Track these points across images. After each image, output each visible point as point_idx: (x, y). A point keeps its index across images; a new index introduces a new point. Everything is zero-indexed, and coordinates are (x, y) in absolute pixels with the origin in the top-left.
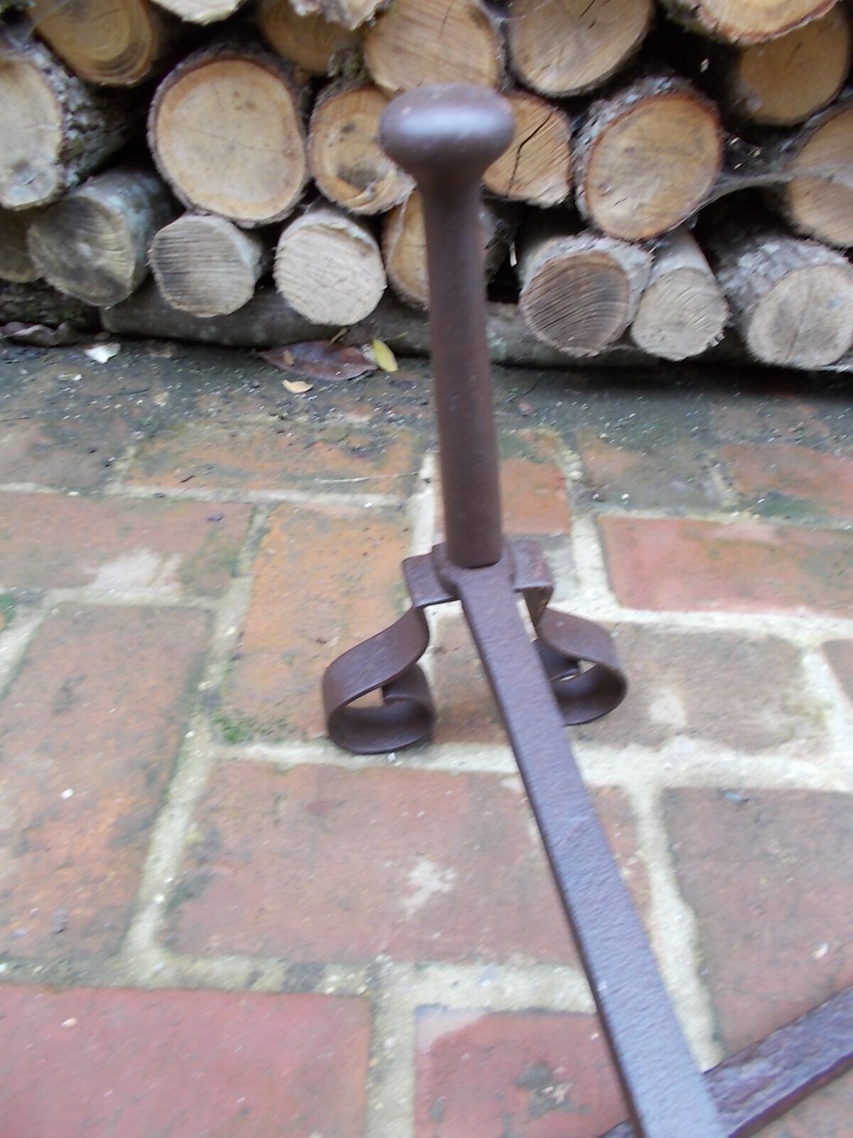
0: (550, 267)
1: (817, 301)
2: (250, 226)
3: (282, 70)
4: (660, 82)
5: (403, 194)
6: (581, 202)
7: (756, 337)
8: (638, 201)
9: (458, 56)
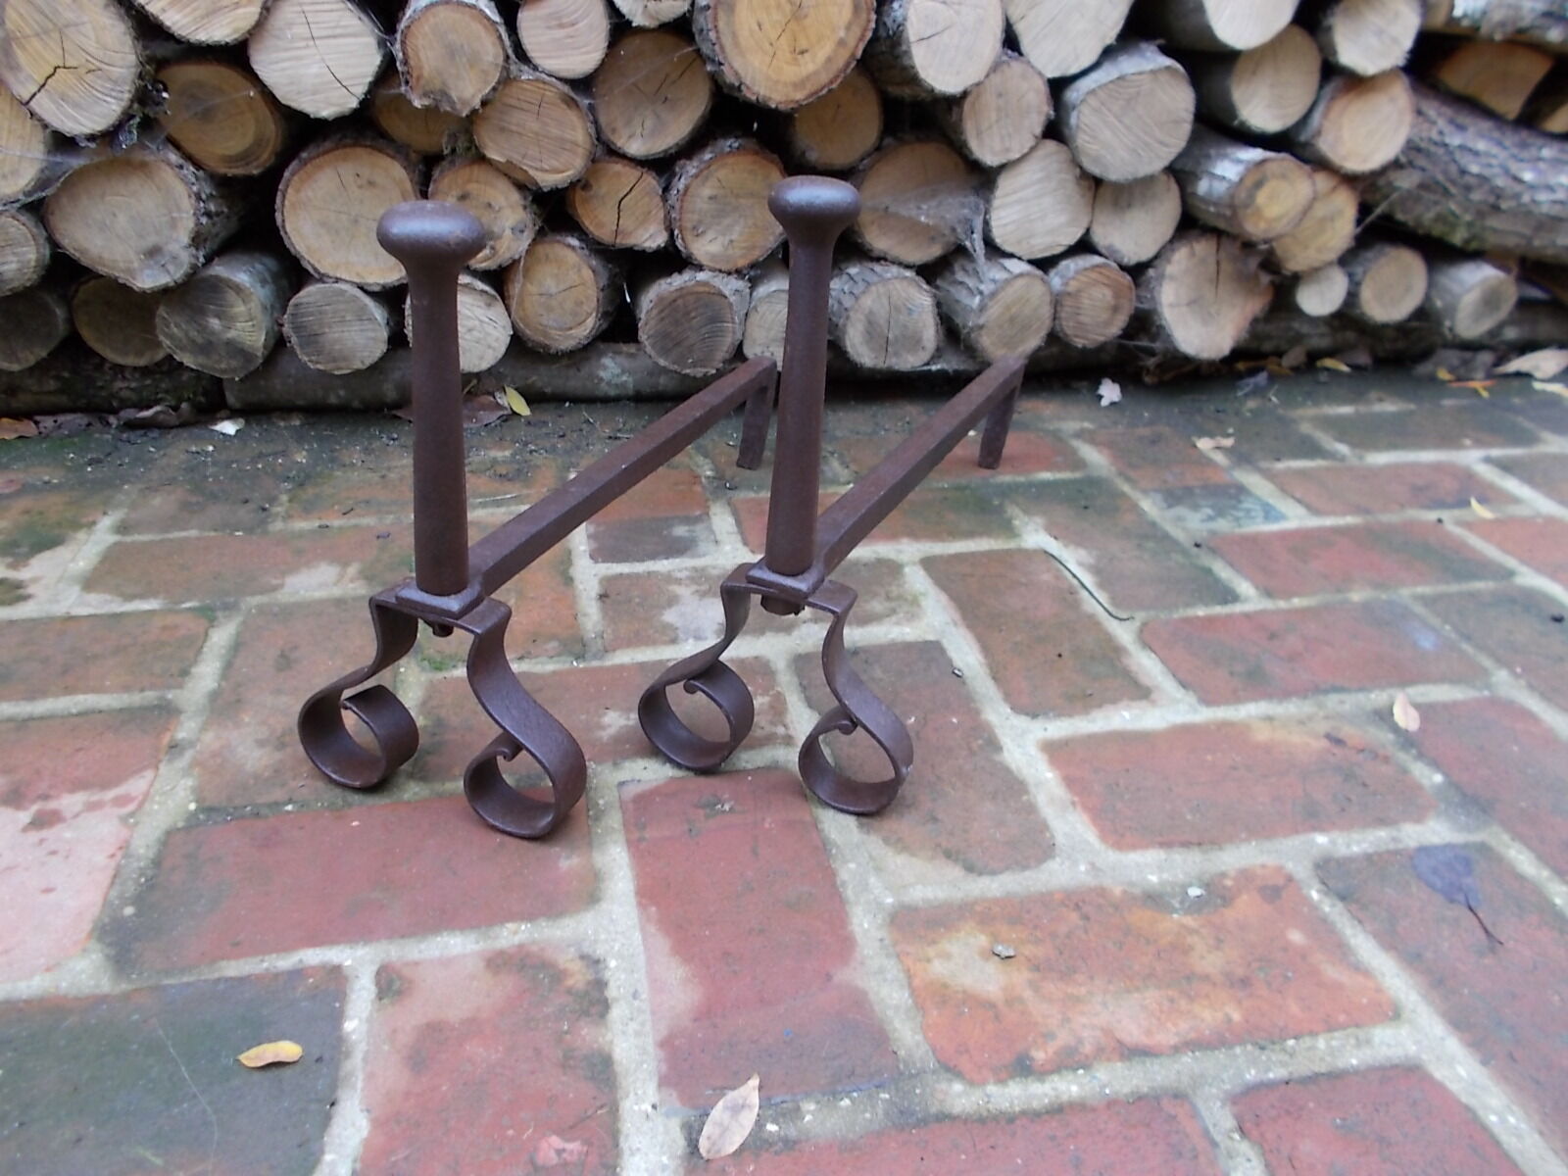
0: (661, 299)
1: (898, 310)
2: (377, 289)
3: (398, 152)
4: (729, 143)
5: (521, 249)
6: (679, 243)
7: (853, 346)
8: (727, 238)
9: (555, 132)
